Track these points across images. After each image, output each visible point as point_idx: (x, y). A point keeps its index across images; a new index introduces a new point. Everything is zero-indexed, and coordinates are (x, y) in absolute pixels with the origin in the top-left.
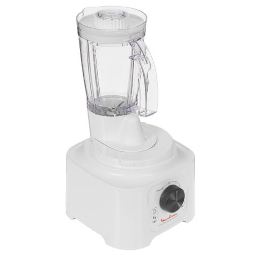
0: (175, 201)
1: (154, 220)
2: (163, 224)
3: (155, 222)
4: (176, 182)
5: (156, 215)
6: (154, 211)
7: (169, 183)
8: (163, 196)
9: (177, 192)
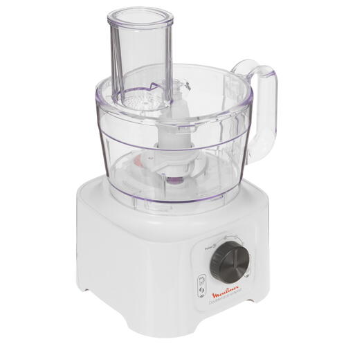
0: (233, 265)
1: (200, 294)
2: (216, 300)
3: (202, 296)
4: (236, 237)
5: (203, 286)
6: (201, 280)
7: (225, 238)
8: (214, 258)
9: (236, 251)
